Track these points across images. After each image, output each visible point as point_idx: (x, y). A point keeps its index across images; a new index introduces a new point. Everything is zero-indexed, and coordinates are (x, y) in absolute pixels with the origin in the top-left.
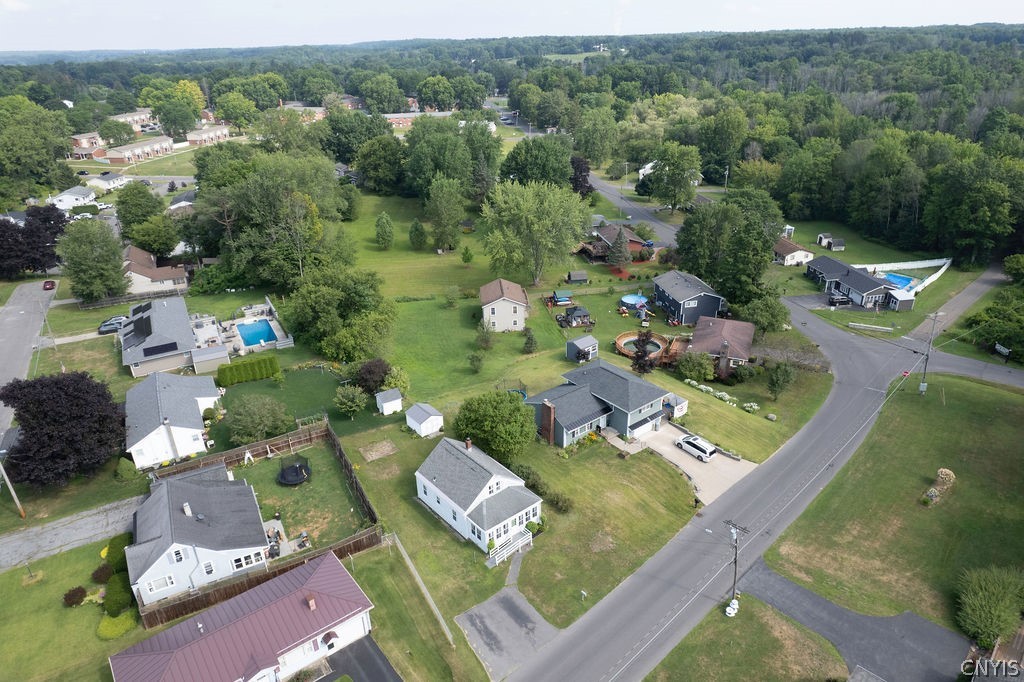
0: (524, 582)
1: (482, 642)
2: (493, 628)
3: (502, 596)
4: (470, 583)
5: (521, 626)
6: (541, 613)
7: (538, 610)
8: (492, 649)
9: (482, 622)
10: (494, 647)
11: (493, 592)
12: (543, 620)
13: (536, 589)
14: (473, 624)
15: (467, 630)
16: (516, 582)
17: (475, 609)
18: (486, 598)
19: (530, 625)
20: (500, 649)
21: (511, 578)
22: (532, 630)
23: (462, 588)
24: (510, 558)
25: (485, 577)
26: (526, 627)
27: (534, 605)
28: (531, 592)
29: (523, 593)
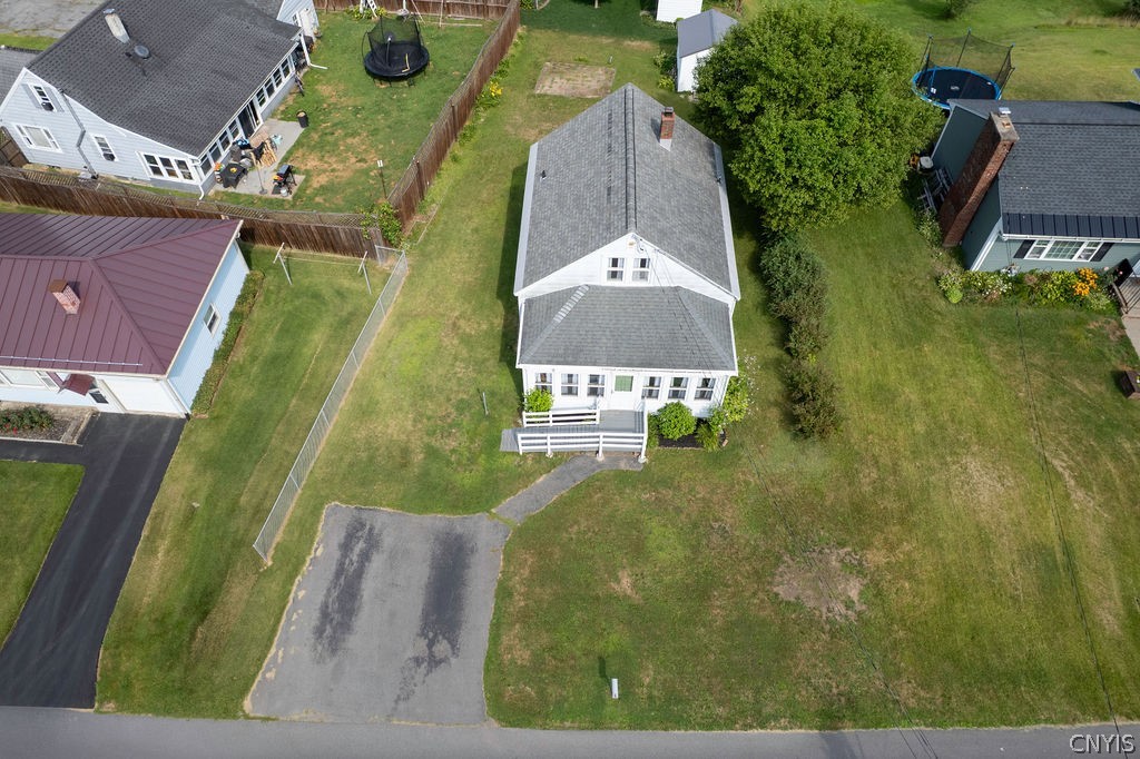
0: (535, 536)
1: (320, 598)
2: (368, 587)
3: (459, 530)
4: (432, 453)
5: (423, 634)
6: (495, 639)
7: (496, 627)
8: (319, 632)
9: (365, 557)
10: (329, 630)
11: (453, 508)
12: (480, 661)
13: (541, 575)
14: (346, 547)
15: (323, 550)
16: (518, 521)
17: (384, 518)
18: (425, 509)
19: (442, 647)
20: (334, 646)
21: (519, 505)
22: (434, 662)
23: (405, 452)
24: (562, 458)
25: (472, 460)
26: (431, 645)
27: (497, 608)
28: (526, 573)
29: (507, 560)
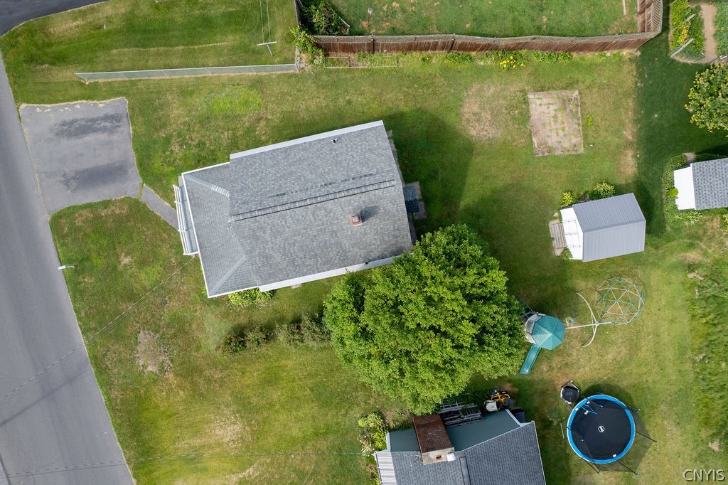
0: (138, 210)
1: (78, 116)
2: (90, 138)
3: (130, 171)
5: (77, 173)
6: (84, 207)
7: (89, 206)
8: (64, 124)
9: (104, 130)
10: (65, 128)
11: (140, 165)
12: (73, 204)
13: (119, 220)
14: (106, 118)
15: (102, 107)
16: (142, 199)
17: (127, 130)
18: (136, 150)
19: (74, 184)
20: (60, 134)
21: (150, 197)
22: (67, 183)
26: (73, 178)
27: (98, 203)
28: (118, 212)
29: (122, 201)
